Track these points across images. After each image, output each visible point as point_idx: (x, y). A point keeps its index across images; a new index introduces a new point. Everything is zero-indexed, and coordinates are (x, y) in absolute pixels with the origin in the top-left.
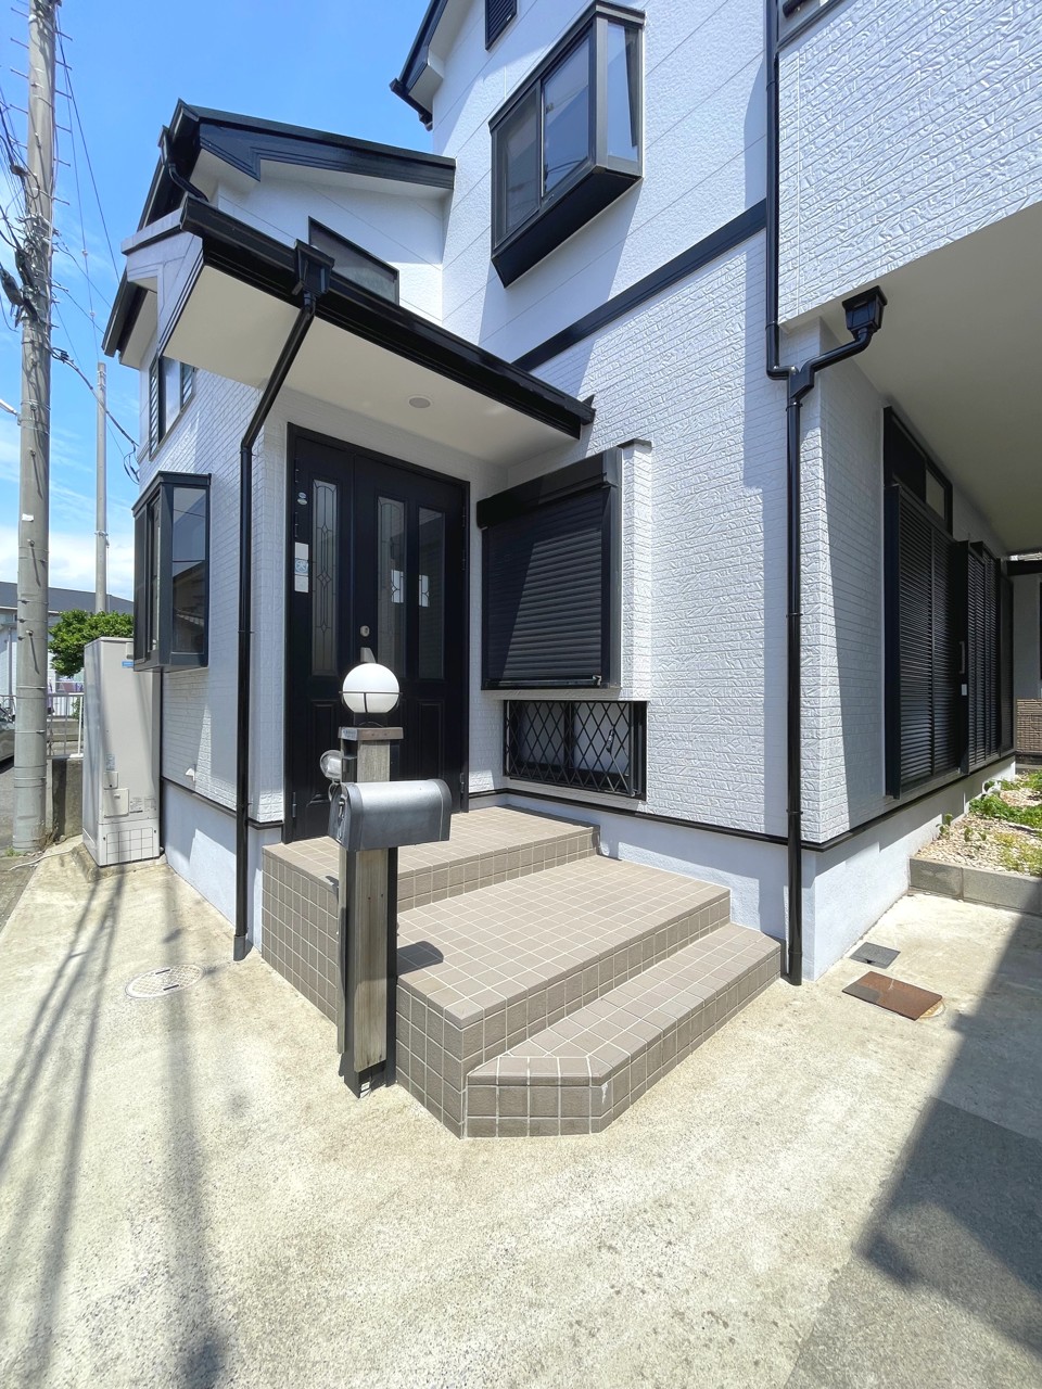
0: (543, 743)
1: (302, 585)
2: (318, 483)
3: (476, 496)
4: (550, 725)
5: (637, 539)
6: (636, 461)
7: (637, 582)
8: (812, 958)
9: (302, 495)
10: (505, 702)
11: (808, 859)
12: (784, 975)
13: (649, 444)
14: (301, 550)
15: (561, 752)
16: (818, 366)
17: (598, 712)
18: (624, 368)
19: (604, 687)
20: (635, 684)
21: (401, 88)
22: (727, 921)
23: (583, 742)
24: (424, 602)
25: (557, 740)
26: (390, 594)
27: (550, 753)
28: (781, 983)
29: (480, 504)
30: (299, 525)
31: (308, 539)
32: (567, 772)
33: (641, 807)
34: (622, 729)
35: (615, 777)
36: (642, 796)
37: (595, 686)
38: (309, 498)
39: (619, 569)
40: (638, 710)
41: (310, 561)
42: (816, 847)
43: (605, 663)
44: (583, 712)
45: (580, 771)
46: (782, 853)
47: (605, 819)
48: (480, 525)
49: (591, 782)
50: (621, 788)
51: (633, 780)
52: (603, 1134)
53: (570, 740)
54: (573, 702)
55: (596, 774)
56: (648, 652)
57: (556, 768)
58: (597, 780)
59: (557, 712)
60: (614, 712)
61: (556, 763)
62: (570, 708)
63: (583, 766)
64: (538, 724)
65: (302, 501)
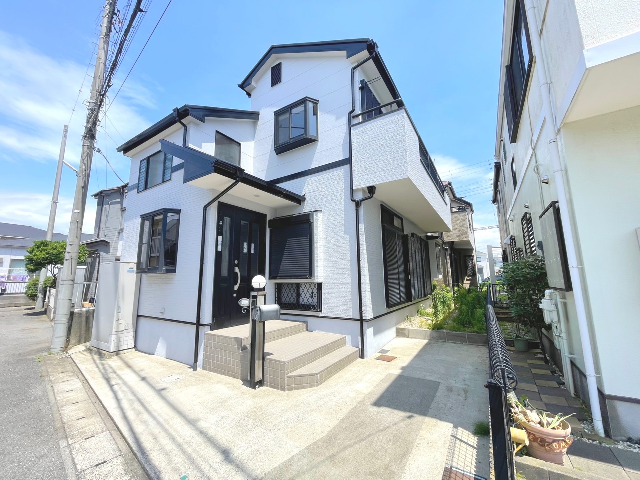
0: (289, 297)
1: (220, 249)
2: (225, 218)
3: (268, 219)
4: (292, 291)
5: (319, 237)
6: (318, 216)
7: (319, 249)
8: (367, 352)
9: (221, 222)
10: (276, 283)
11: (365, 324)
12: (360, 357)
13: (321, 211)
14: (220, 238)
15: (296, 300)
16: (362, 201)
17: (308, 286)
18: (314, 189)
19: (310, 279)
20: (319, 278)
21: (242, 86)
22: (346, 345)
23: (303, 295)
24: (253, 252)
25: (295, 295)
26: (243, 250)
27: (292, 300)
28: (360, 360)
29: (269, 221)
30: (220, 231)
31: (222, 235)
32: (298, 306)
33: (321, 315)
34: (315, 291)
35: (313, 306)
36: (321, 311)
37: (308, 279)
38: (223, 223)
39: (314, 245)
40: (320, 285)
41: (222, 241)
42: (367, 321)
43: (311, 273)
44: (303, 286)
45: (303, 305)
46: (359, 323)
47: (310, 320)
48: (269, 227)
49: (306, 308)
50: (315, 309)
51: (318, 307)
52: (319, 387)
53: (299, 295)
54: (300, 284)
55: (308, 306)
56: (322, 268)
57: (294, 305)
58: (307, 308)
59: (295, 287)
60: (313, 286)
61: (294, 303)
62: (298, 285)
63: (303, 303)
64: (288, 291)
65: (221, 224)
